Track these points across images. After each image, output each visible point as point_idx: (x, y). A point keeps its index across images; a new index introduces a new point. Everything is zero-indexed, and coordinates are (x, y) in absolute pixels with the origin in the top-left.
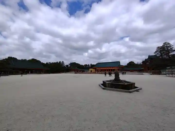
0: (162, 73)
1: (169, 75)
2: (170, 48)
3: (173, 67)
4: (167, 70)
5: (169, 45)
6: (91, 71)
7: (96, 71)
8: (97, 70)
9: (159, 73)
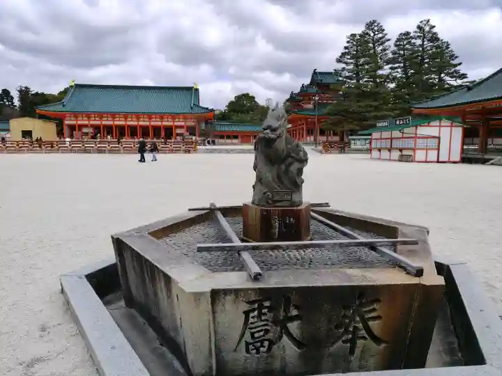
0: (353, 146)
1: (388, 153)
2: (381, 48)
3: (398, 123)
4: (376, 135)
5: (380, 35)
6: (27, 134)
7: (60, 133)
8: (72, 128)
9: (343, 147)
